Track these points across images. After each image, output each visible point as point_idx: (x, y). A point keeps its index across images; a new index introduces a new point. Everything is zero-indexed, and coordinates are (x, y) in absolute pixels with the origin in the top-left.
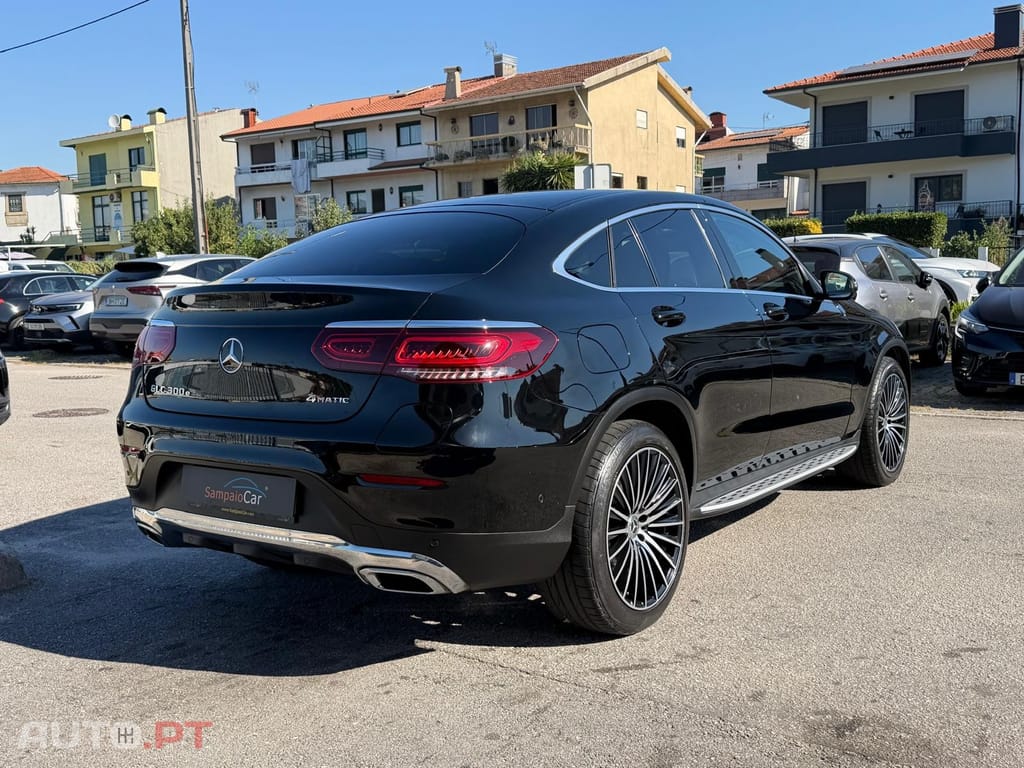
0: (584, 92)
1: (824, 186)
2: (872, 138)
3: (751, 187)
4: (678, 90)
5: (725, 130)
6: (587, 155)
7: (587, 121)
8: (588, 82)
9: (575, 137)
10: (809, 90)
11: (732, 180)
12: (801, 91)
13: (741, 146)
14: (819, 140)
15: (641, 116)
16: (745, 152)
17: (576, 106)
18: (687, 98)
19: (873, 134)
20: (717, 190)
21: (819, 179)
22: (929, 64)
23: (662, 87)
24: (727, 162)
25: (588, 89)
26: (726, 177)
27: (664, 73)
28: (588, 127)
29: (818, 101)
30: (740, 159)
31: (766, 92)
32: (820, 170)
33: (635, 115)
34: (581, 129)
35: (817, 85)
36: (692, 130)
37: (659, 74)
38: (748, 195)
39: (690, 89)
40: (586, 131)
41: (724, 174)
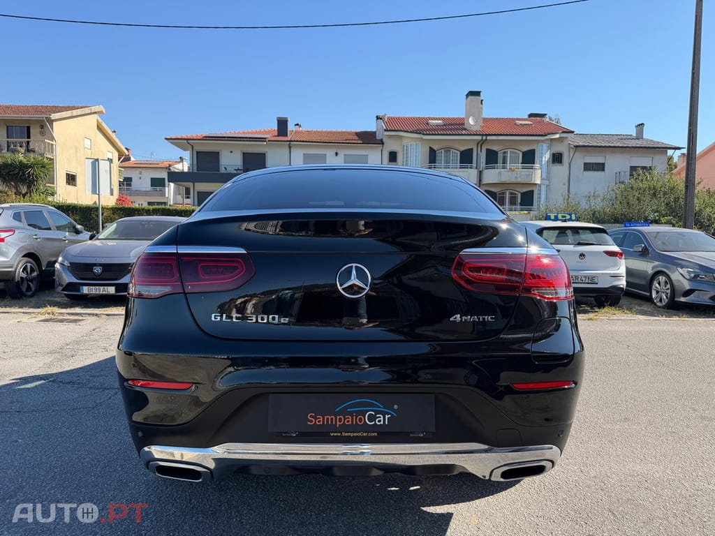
0: (51, 122)
1: (198, 193)
2: (222, 170)
3: (147, 190)
4: (109, 131)
5: (130, 158)
6: (53, 159)
7: (52, 139)
8: (54, 116)
9: (45, 148)
10: (189, 141)
11: (136, 184)
12: (185, 141)
13: (139, 167)
14: (195, 168)
15: (87, 142)
16: (144, 171)
17: (45, 129)
18: (113, 136)
19: (223, 169)
20: (128, 190)
21: (196, 188)
22: (250, 138)
23: (100, 128)
24: (134, 175)
25: (53, 121)
26: (132, 183)
27: (100, 120)
28: (54, 143)
29: (195, 148)
30: (140, 174)
31: (166, 139)
32: (196, 184)
33: (84, 140)
34: (49, 143)
35: (192, 139)
36: (116, 155)
37: (97, 120)
38: (146, 194)
39: (115, 132)
40: (52, 145)
41: (131, 181)
